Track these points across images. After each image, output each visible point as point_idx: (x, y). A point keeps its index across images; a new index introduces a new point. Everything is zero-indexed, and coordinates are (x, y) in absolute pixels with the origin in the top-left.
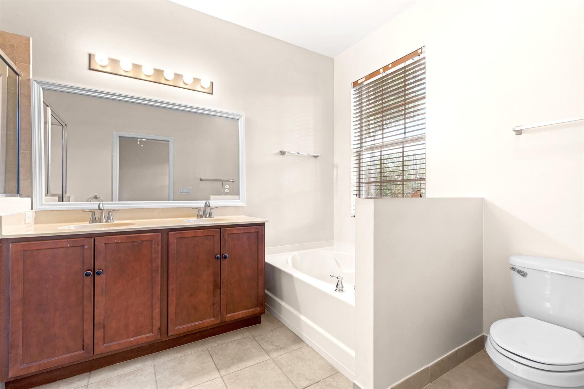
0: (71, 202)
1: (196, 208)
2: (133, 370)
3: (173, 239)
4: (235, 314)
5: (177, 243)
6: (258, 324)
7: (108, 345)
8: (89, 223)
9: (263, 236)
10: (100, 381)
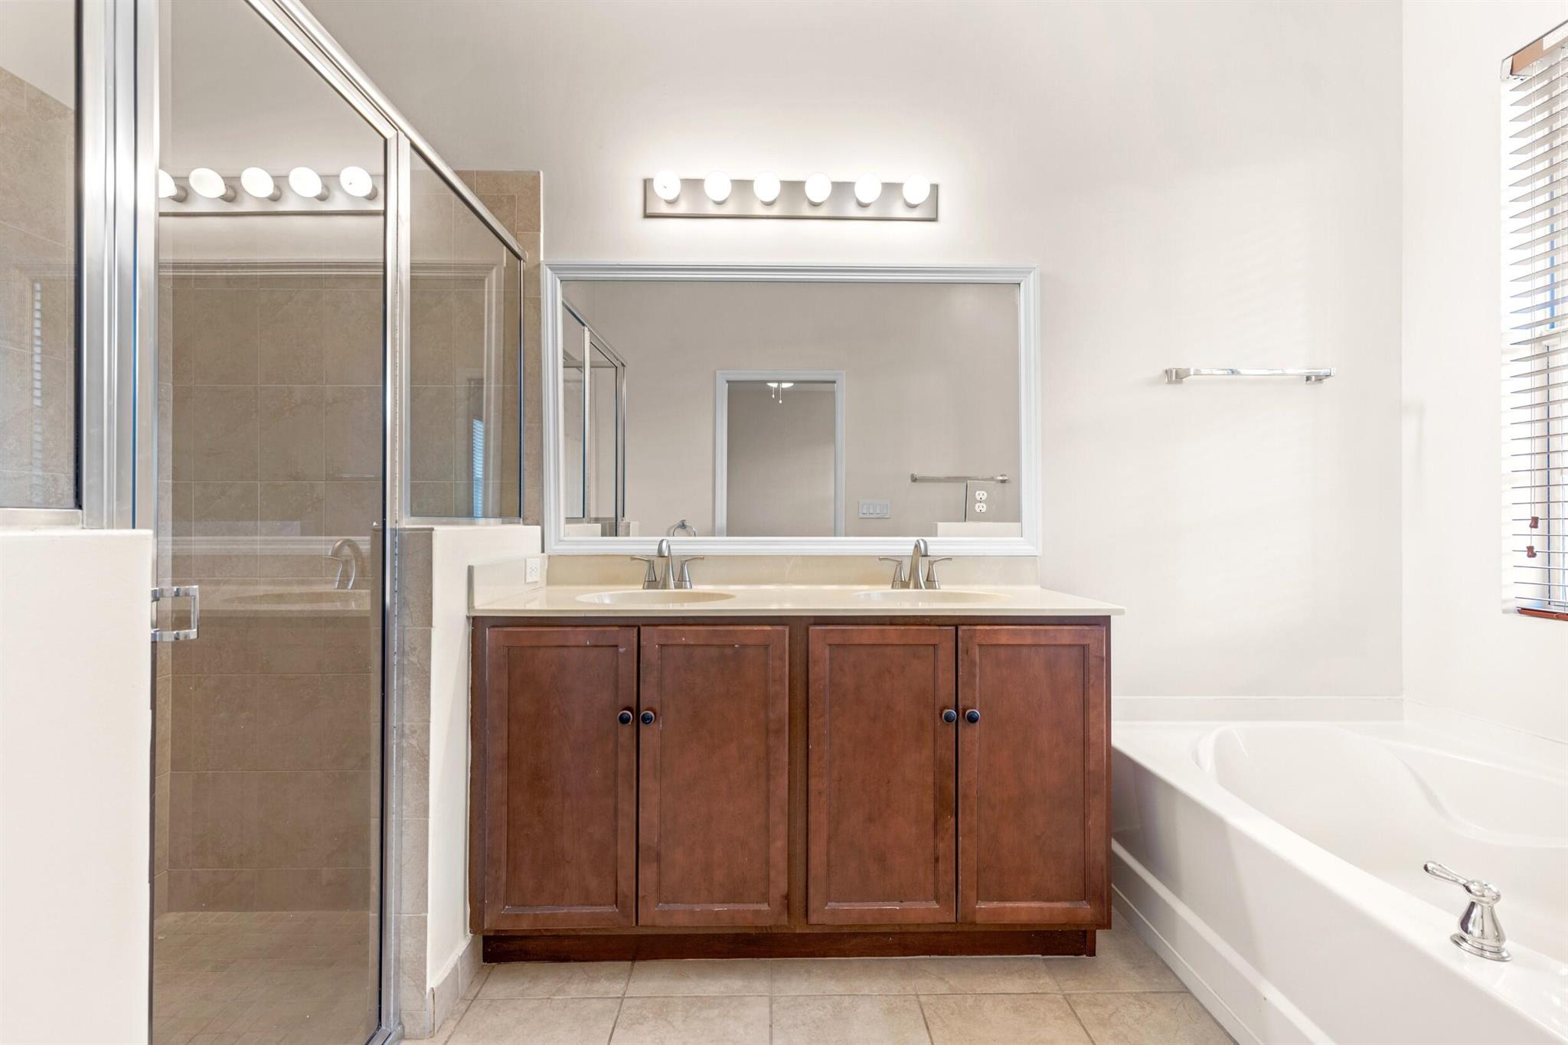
0: (633, 536)
1: (890, 560)
2: (722, 992)
3: (820, 650)
4: (1005, 908)
5: (831, 659)
6: (1084, 956)
7: (666, 907)
8: (643, 588)
9: (1103, 660)
10: (649, 997)
